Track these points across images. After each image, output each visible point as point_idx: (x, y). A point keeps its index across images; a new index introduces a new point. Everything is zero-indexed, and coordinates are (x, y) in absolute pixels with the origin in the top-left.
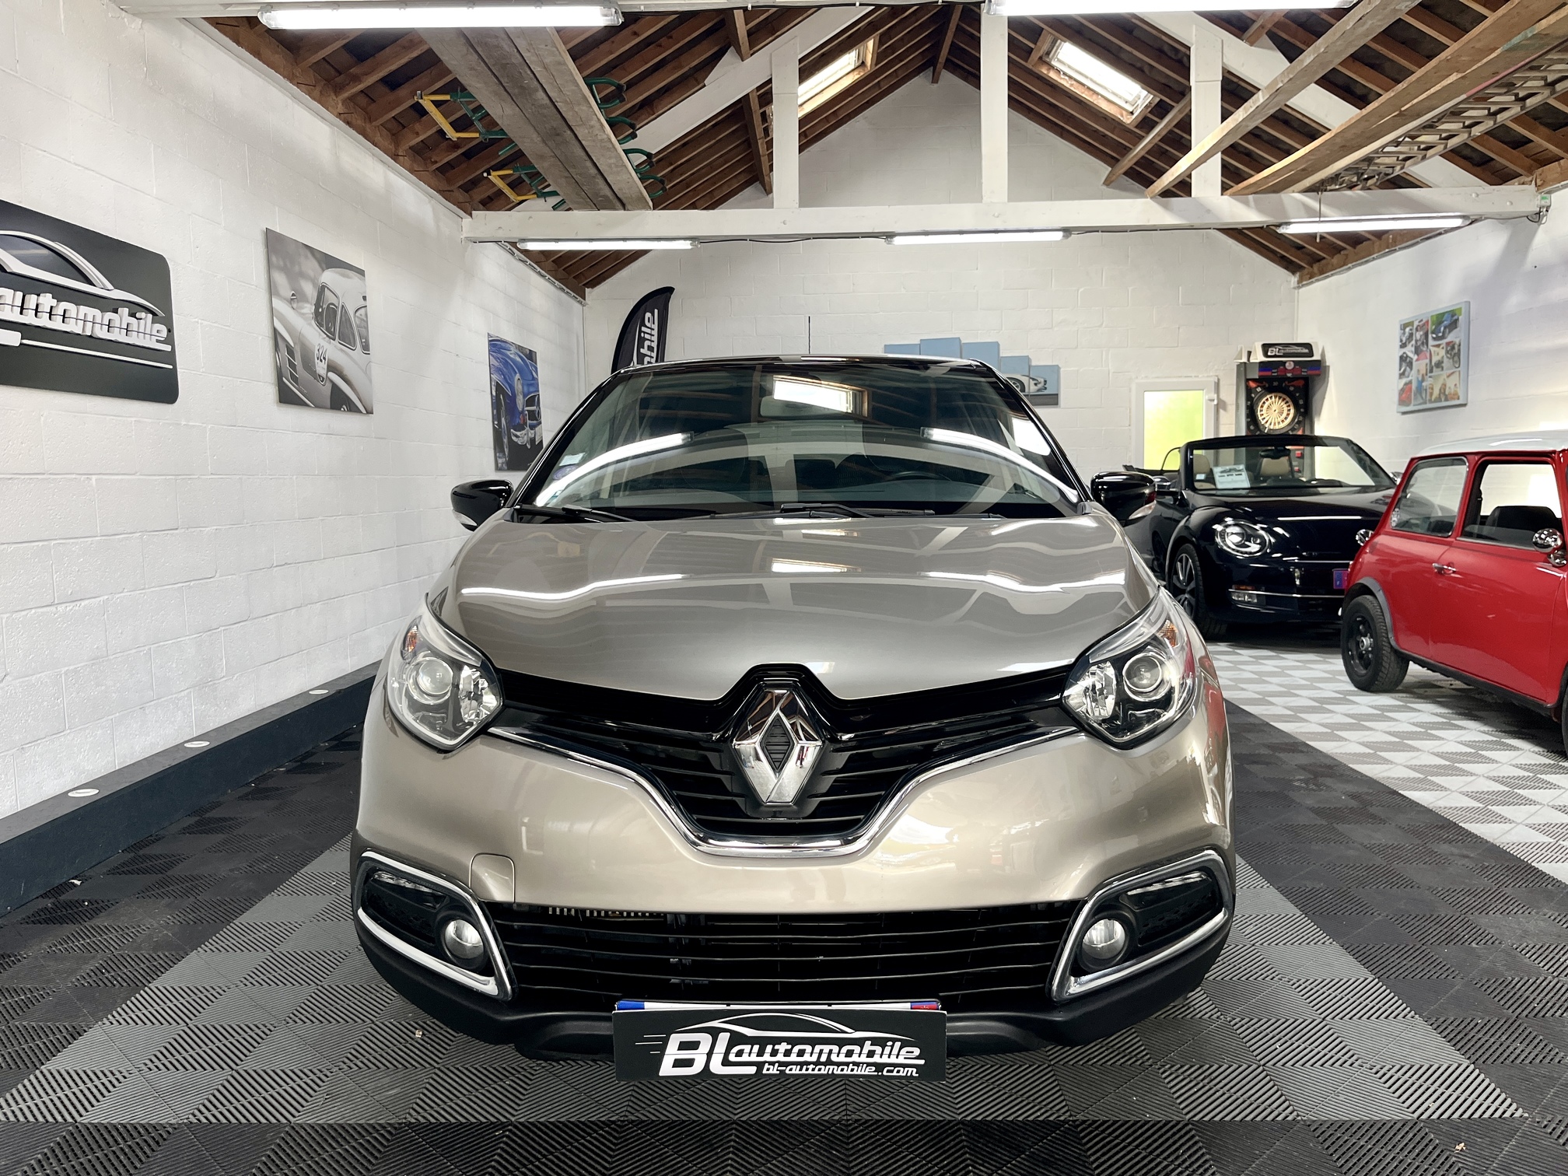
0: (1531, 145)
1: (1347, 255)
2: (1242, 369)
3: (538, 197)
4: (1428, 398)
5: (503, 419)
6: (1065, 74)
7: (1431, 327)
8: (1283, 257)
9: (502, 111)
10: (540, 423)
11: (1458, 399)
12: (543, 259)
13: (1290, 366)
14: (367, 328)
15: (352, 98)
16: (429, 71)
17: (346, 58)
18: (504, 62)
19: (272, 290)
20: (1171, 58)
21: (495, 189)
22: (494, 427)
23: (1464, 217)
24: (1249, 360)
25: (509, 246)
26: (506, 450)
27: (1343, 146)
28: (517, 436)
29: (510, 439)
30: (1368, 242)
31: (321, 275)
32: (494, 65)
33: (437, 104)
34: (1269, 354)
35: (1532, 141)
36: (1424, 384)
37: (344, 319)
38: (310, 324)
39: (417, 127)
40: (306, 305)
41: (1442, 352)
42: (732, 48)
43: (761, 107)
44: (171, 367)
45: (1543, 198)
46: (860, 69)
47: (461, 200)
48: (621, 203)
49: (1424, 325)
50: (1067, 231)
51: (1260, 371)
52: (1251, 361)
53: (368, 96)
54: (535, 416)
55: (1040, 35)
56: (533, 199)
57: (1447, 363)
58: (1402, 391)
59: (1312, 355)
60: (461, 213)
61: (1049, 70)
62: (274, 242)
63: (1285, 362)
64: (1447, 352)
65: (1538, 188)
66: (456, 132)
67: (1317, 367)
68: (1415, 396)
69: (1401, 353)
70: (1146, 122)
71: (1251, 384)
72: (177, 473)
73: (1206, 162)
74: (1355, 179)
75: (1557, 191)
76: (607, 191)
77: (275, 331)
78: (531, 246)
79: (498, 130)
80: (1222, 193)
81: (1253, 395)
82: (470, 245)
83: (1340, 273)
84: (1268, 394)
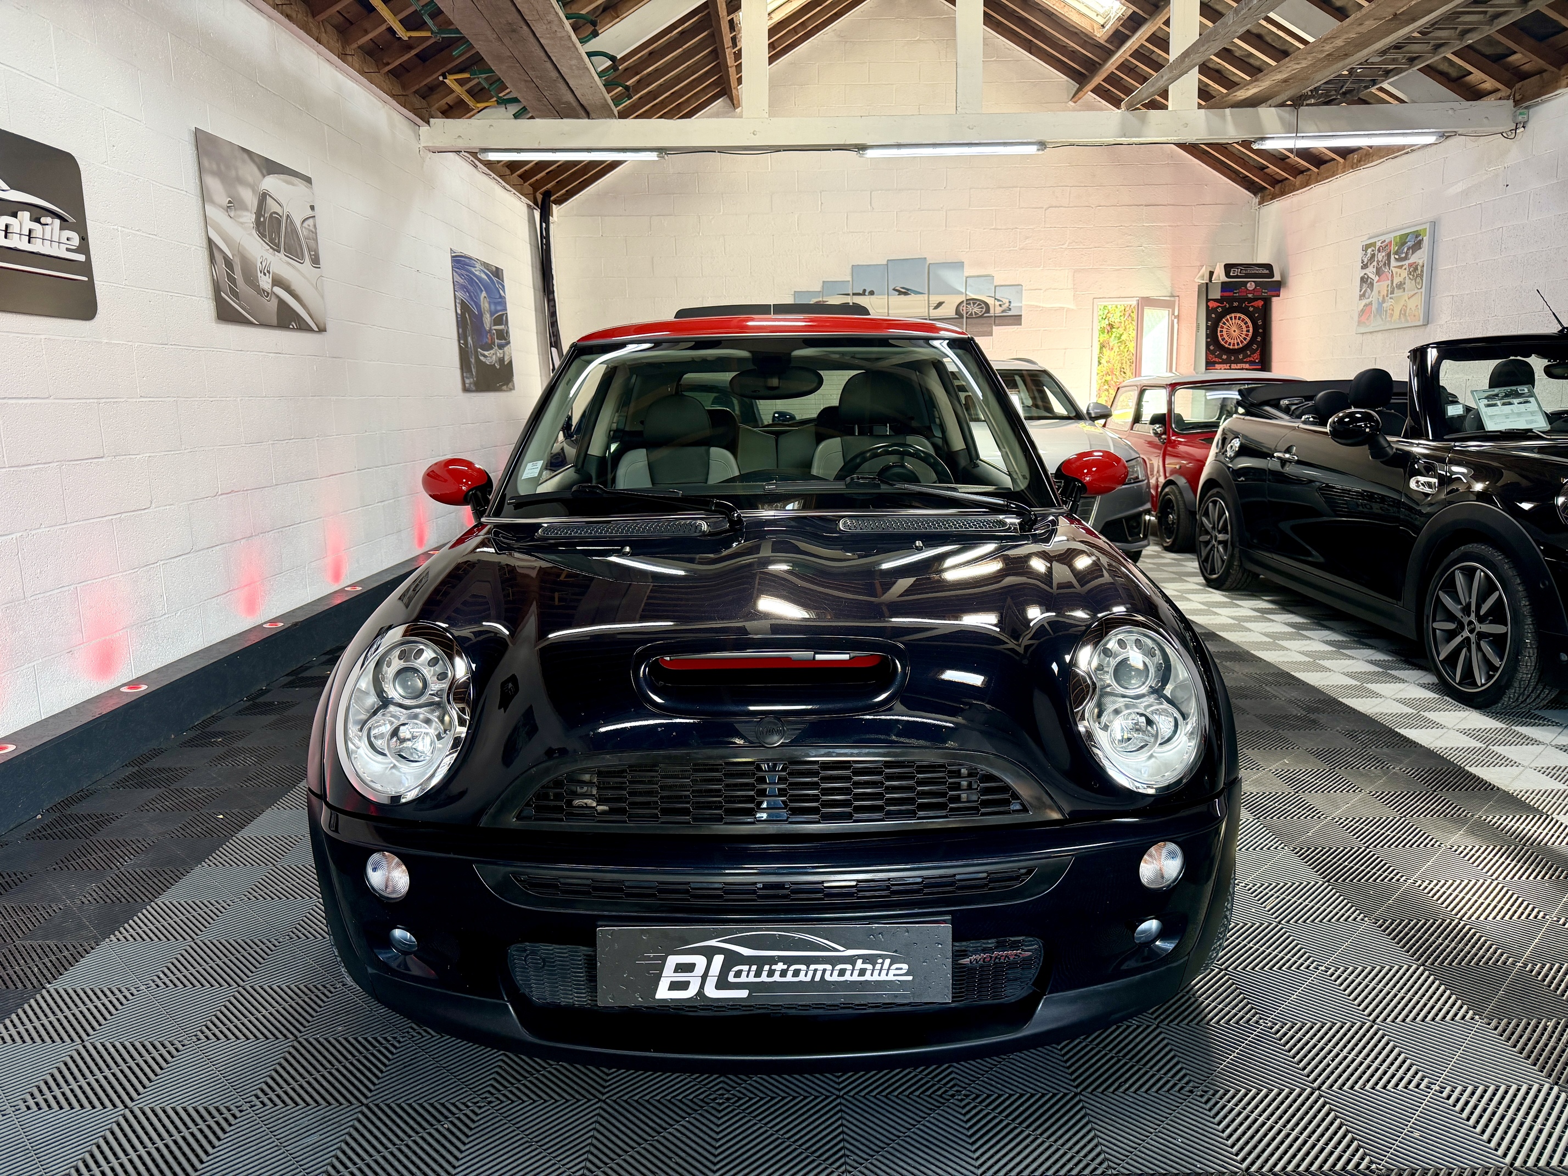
0: (1513, 57)
1: (1310, 176)
2: (1204, 289)
3: (498, 103)
4: (1388, 319)
5: (469, 339)
7: (1394, 248)
8: (1245, 177)
10: (509, 343)
12: (508, 172)
13: (1251, 286)
14: (316, 240)
19: (205, 196)
21: (454, 96)
22: (460, 346)
23: (1439, 134)
24: (1210, 280)
26: (473, 370)
27: (1328, 55)
28: (485, 356)
29: (477, 358)
30: (1331, 162)
31: (261, 181)
34: (1231, 274)
35: (1515, 53)
36: (1384, 305)
37: (289, 230)
38: (251, 234)
39: (365, 24)
40: (246, 213)
41: (1404, 273)
43: (729, 14)
44: (86, 279)
45: (1521, 114)
47: (418, 106)
48: (583, 111)
49: (1386, 245)
50: (1041, 144)
51: (1222, 291)
52: (1214, 281)
54: (504, 337)
56: (493, 107)
57: (1409, 284)
58: (1362, 311)
59: (1273, 276)
60: (419, 121)
63: (1247, 283)
64: (1410, 273)
65: (1517, 103)
66: (408, 29)
67: (1277, 287)
68: (1375, 316)
69: (1362, 273)
70: (1119, 38)
71: (1212, 304)
72: (100, 396)
73: (1186, 72)
74: (1333, 93)
75: (1536, 105)
76: (569, 98)
77: (210, 241)
78: (493, 157)
79: (451, 27)
80: (1200, 107)
81: (1213, 315)
82: (429, 155)
83: (1302, 193)
84: (1228, 314)
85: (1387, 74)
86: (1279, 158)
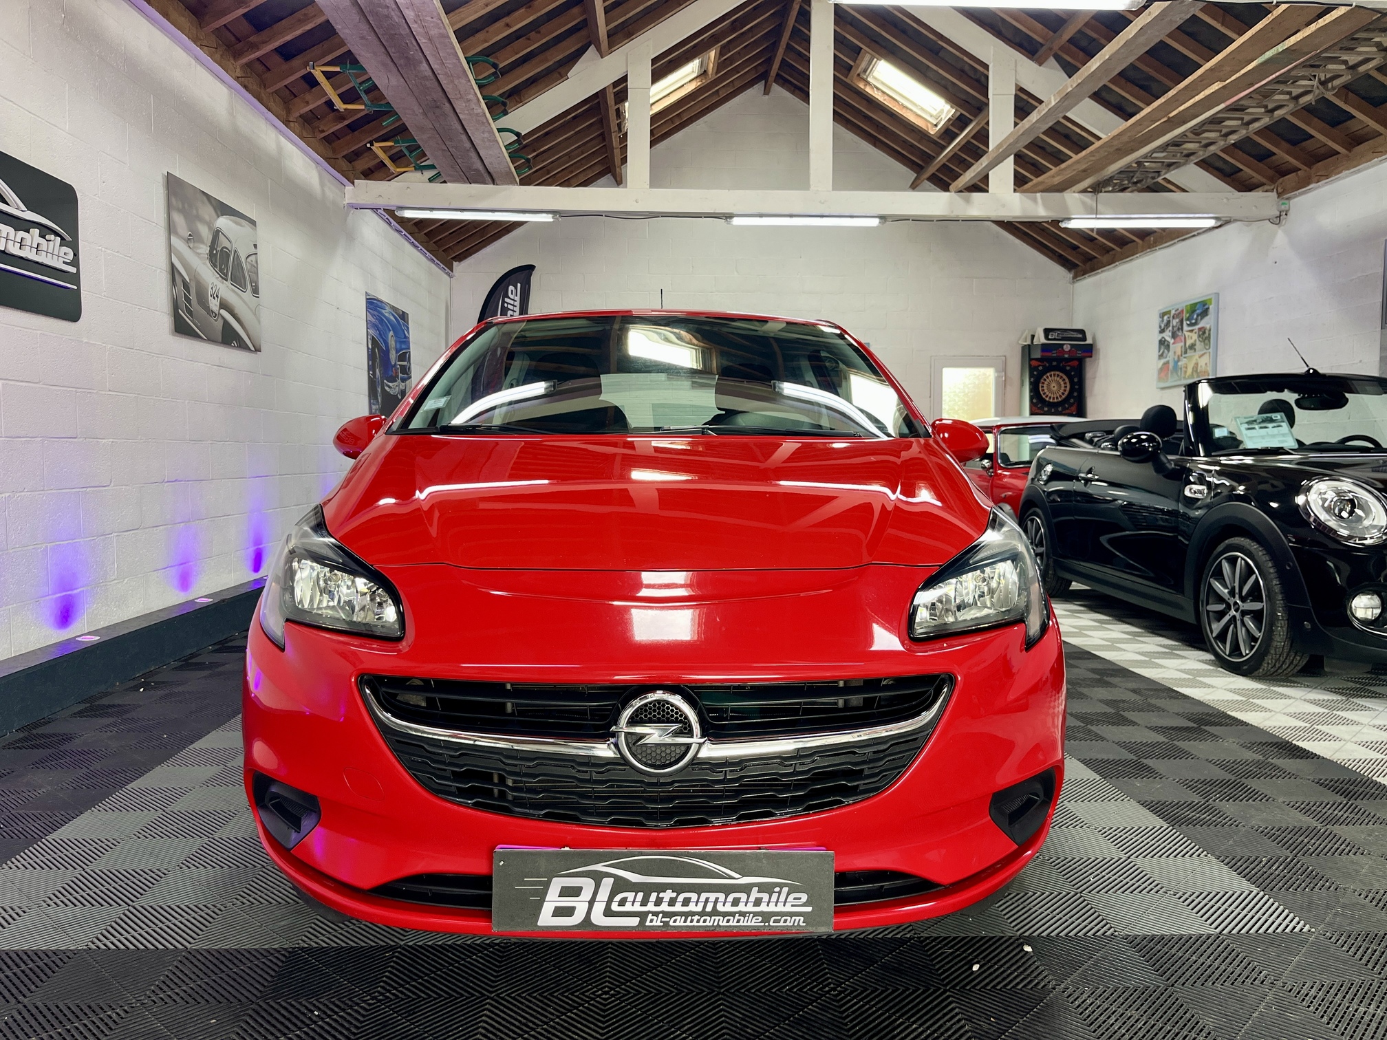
0: (1274, 158)
1: (1115, 255)
2: (1027, 350)
3: (416, 169)
4: (1183, 375)
5: (377, 370)
6: (878, 89)
7: (1185, 315)
8: (1061, 256)
9: (387, 81)
10: (410, 377)
12: (417, 231)
13: (1067, 348)
14: (257, 274)
15: (249, 65)
16: (321, 44)
17: (246, 27)
18: (392, 32)
19: (171, 229)
20: (972, 78)
21: (377, 161)
22: (369, 377)
23: (1216, 218)
24: (1032, 342)
25: (387, 216)
26: (380, 399)
27: (1117, 149)
28: (389, 387)
29: (383, 389)
30: (1133, 244)
31: (216, 220)
32: (383, 35)
33: (328, 75)
34: (1050, 337)
35: (1275, 154)
36: (1180, 364)
37: (236, 263)
38: (204, 264)
39: (308, 97)
40: (202, 246)
41: (1195, 336)
42: (592, 48)
43: (616, 103)
44: (76, 288)
45: (1283, 204)
46: (703, 77)
47: (345, 169)
48: (489, 177)
49: (1179, 313)
50: (883, 218)
51: (1042, 352)
52: (1035, 342)
53: (265, 66)
54: (406, 371)
55: (858, 54)
56: (411, 171)
57: (1199, 345)
58: (1161, 370)
59: (1084, 339)
60: (345, 181)
61: (865, 85)
62: (173, 185)
63: (1064, 344)
64: (1199, 336)
65: (1279, 195)
66: (344, 103)
67: (1089, 350)
68: (1172, 373)
69: (1160, 338)
70: (948, 133)
71: (1034, 363)
72: (78, 386)
73: (1002, 161)
74: (1126, 182)
75: (1295, 198)
76: (479, 165)
77: (173, 266)
78: (408, 214)
79: (383, 102)
80: (1015, 191)
81: (1035, 373)
82: (353, 211)
83: (1108, 270)
84: (1049, 372)
85: (1170, 165)
86: (1085, 236)
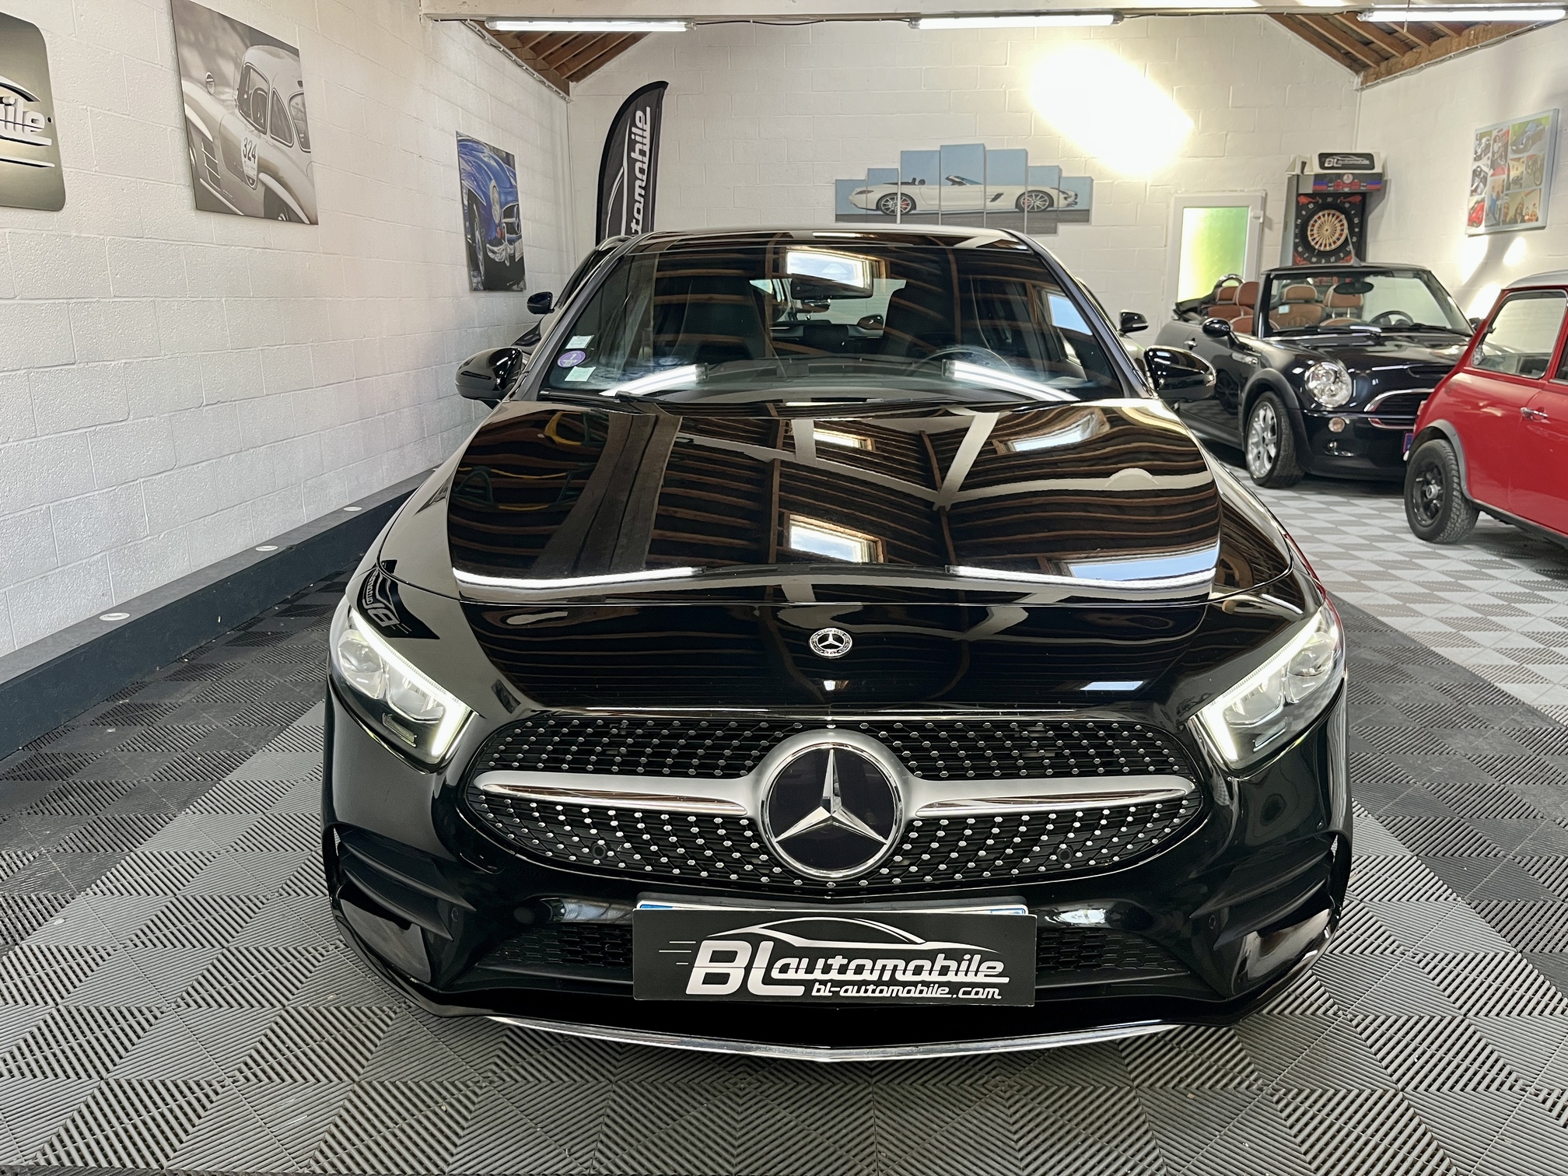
1: (1421, 53)
2: (1295, 182)
4: (1503, 218)
5: (477, 233)
7: (1511, 138)
8: (1347, 53)
10: (520, 237)
11: (1537, 220)
13: (1347, 179)
14: (305, 121)
19: (181, 71)
22: (467, 242)
24: (1302, 172)
25: (478, 27)
26: (482, 268)
28: (494, 252)
29: (485, 255)
30: (1445, 38)
31: (244, 53)
34: (1326, 165)
36: (1499, 203)
37: (276, 108)
38: (233, 114)
40: (227, 90)
41: (1522, 167)
44: (55, 165)
49: (1504, 134)
51: (1315, 184)
52: (1306, 173)
54: (514, 229)
57: (1527, 179)
58: (1473, 209)
59: (1373, 168)
62: (184, 11)
63: (1344, 175)
64: (1528, 167)
67: (1379, 181)
68: (1487, 215)
69: (1475, 167)
71: (1303, 200)
72: (69, 295)
77: (187, 122)
78: (502, 26)
81: (1304, 213)
82: (431, 23)
83: (1410, 72)
84: (1320, 211)
